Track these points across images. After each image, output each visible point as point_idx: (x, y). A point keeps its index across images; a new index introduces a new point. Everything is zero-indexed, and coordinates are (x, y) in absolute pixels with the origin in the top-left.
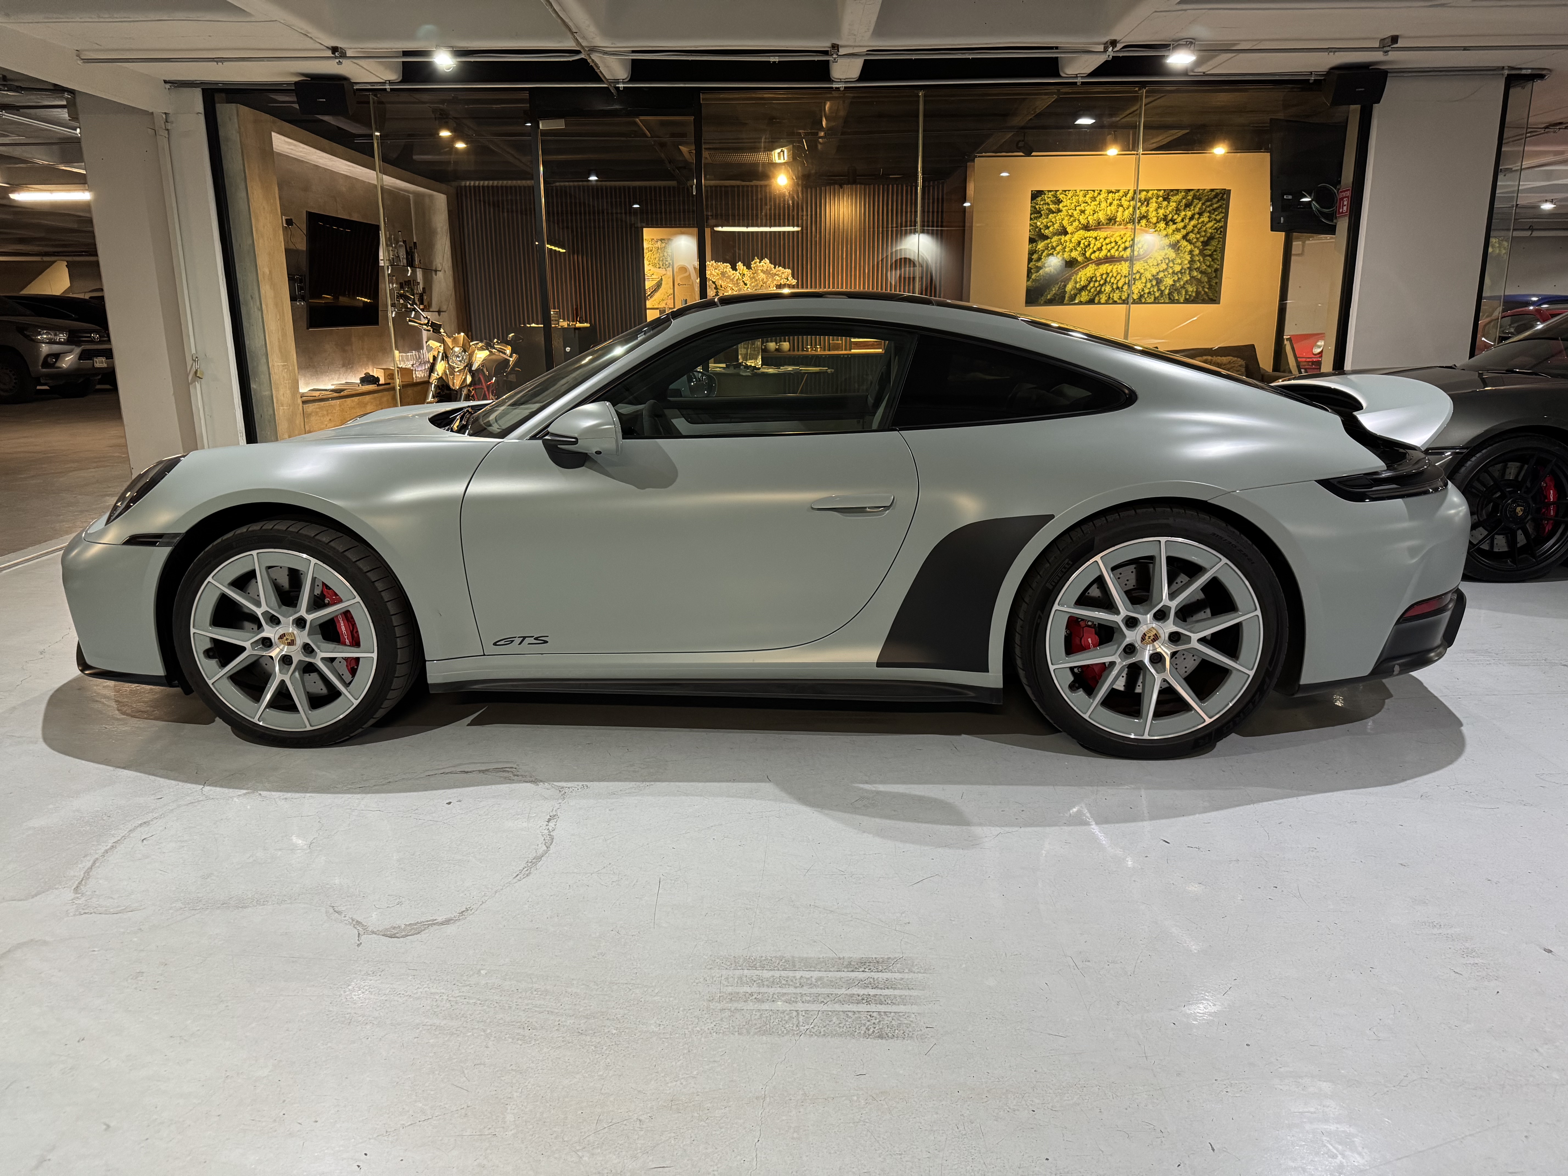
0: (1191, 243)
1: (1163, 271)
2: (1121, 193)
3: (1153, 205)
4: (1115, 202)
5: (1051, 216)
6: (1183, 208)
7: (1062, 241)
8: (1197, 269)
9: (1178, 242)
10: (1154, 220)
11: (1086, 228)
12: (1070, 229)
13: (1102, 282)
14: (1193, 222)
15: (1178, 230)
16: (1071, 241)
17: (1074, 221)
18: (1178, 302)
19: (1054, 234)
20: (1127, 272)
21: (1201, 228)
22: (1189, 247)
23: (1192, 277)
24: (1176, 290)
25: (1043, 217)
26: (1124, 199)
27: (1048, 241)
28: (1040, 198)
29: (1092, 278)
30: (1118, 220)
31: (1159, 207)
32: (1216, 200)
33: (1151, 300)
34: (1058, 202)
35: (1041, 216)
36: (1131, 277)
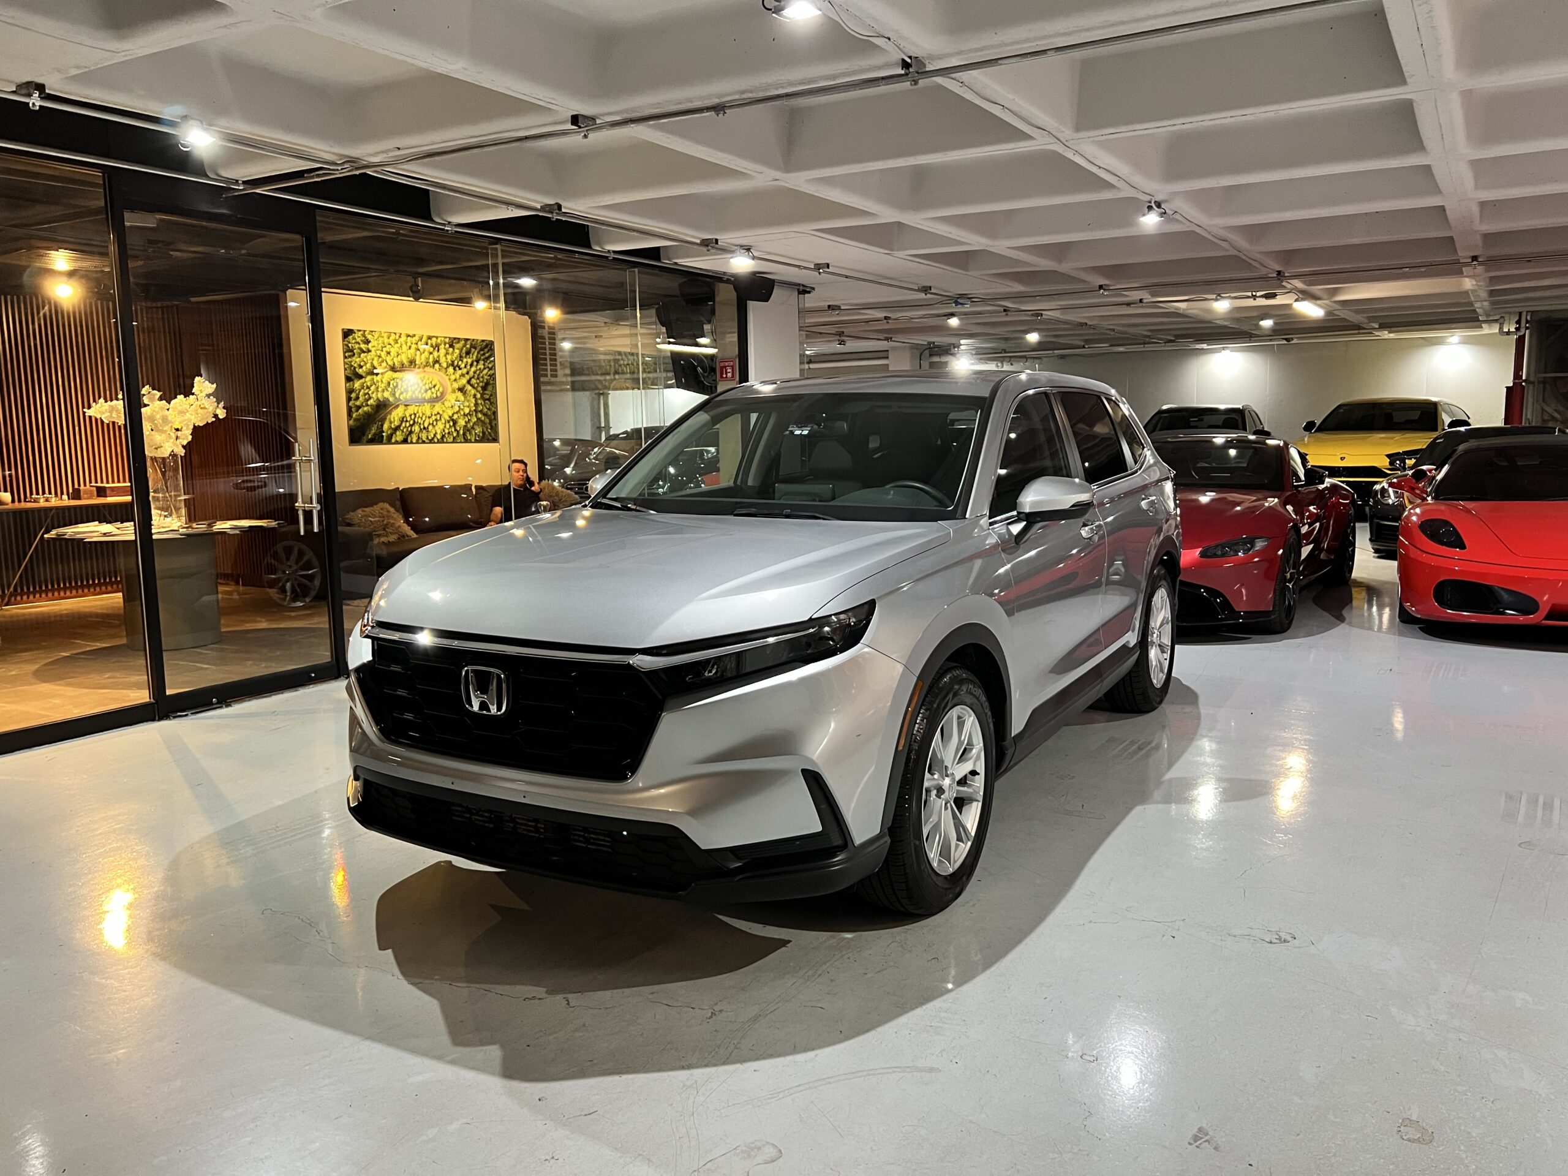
0: (474, 388)
1: (457, 413)
2: (417, 338)
3: (442, 351)
4: (414, 346)
5: (362, 355)
6: (464, 355)
7: (375, 381)
8: (481, 411)
9: (464, 386)
10: (445, 365)
11: (393, 369)
12: (380, 370)
13: (411, 422)
14: (473, 369)
15: (463, 375)
16: (382, 381)
17: (383, 361)
18: (471, 442)
19: (368, 374)
20: (429, 413)
21: (479, 375)
22: (473, 392)
23: (478, 419)
24: (468, 430)
25: (356, 356)
26: (419, 343)
27: (362, 380)
28: (351, 337)
29: (403, 418)
30: (417, 362)
31: (447, 353)
32: (486, 350)
33: (451, 440)
34: (367, 342)
35: (354, 354)
36: (434, 418)
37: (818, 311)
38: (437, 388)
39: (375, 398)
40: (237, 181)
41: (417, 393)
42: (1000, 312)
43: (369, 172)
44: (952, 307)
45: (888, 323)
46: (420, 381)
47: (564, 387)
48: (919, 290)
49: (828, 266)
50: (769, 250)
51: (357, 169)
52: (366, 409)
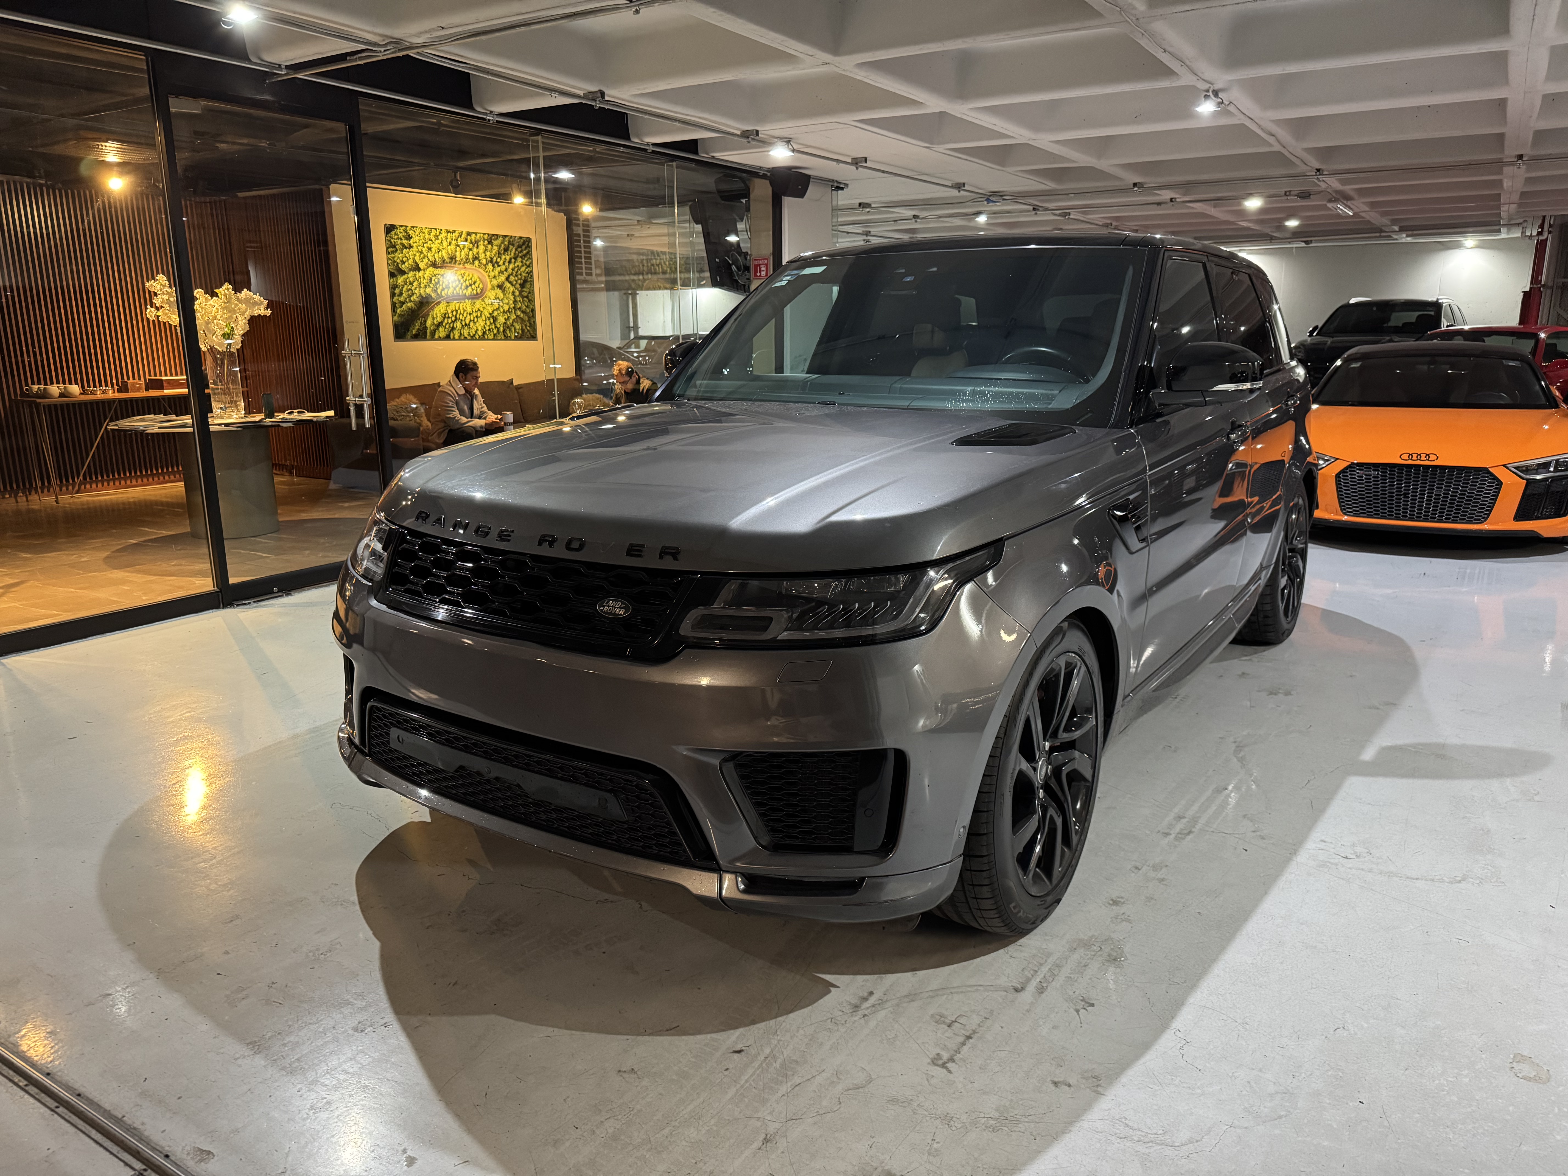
0: (512, 285)
1: (498, 309)
2: (457, 234)
3: (482, 248)
5: (405, 250)
6: (503, 252)
7: (417, 276)
8: (520, 309)
9: (503, 283)
10: (484, 261)
11: (434, 265)
12: (422, 266)
13: (453, 319)
14: (511, 266)
15: (501, 272)
16: (424, 277)
17: (424, 257)
18: (510, 339)
19: (410, 270)
20: (470, 310)
21: (516, 273)
22: (512, 289)
23: (517, 316)
24: (508, 327)
25: (399, 251)
26: (459, 239)
27: (406, 276)
28: (393, 232)
29: (445, 315)
30: (457, 259)
31: (486, 250)
32: (524, 247)
33: (492, 337)
34: (409, 238)
35: (397, 250)
36: (475, 314)
37: (849, 209)
38: (477, 285)
39: (418, 294)
40: (280, 65)
41: (458, 289)
42: (1028, 211)
43: (411, 53)
44: (984, 205)
45: (916, 221)
46: (460, 277)
47: (597, 286)
48: (952, 187)
49: (866, 160)
50: (809, 144)
51: (400, 50)
52: (409, 304)
